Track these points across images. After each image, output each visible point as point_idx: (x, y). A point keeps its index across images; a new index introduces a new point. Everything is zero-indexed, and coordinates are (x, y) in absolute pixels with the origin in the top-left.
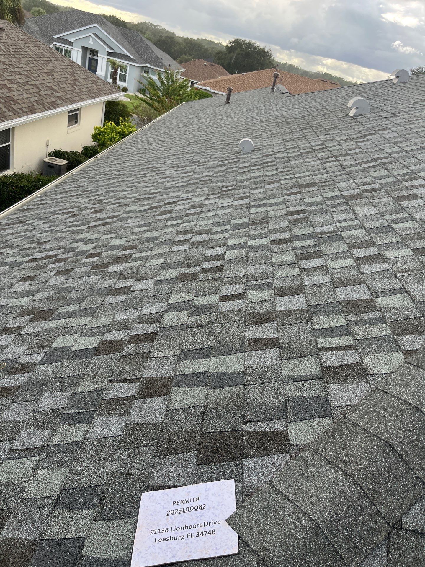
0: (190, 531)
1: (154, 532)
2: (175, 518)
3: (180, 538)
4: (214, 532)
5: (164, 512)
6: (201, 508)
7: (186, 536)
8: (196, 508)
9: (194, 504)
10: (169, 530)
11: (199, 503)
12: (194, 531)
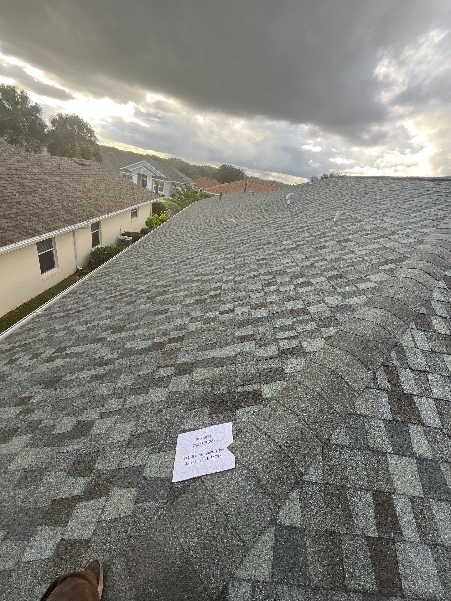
0: (207, 456)
1: (186, 458)
2: (198, 448)
3: (201, 461)
4: (221, 455)
5: (191, 445)
6: (212, 441)
7: (204, 459)
8: (210, 441)
9: (209, 439)
10: (195, 456)
11: (212, 438)
12: (208, 456)
